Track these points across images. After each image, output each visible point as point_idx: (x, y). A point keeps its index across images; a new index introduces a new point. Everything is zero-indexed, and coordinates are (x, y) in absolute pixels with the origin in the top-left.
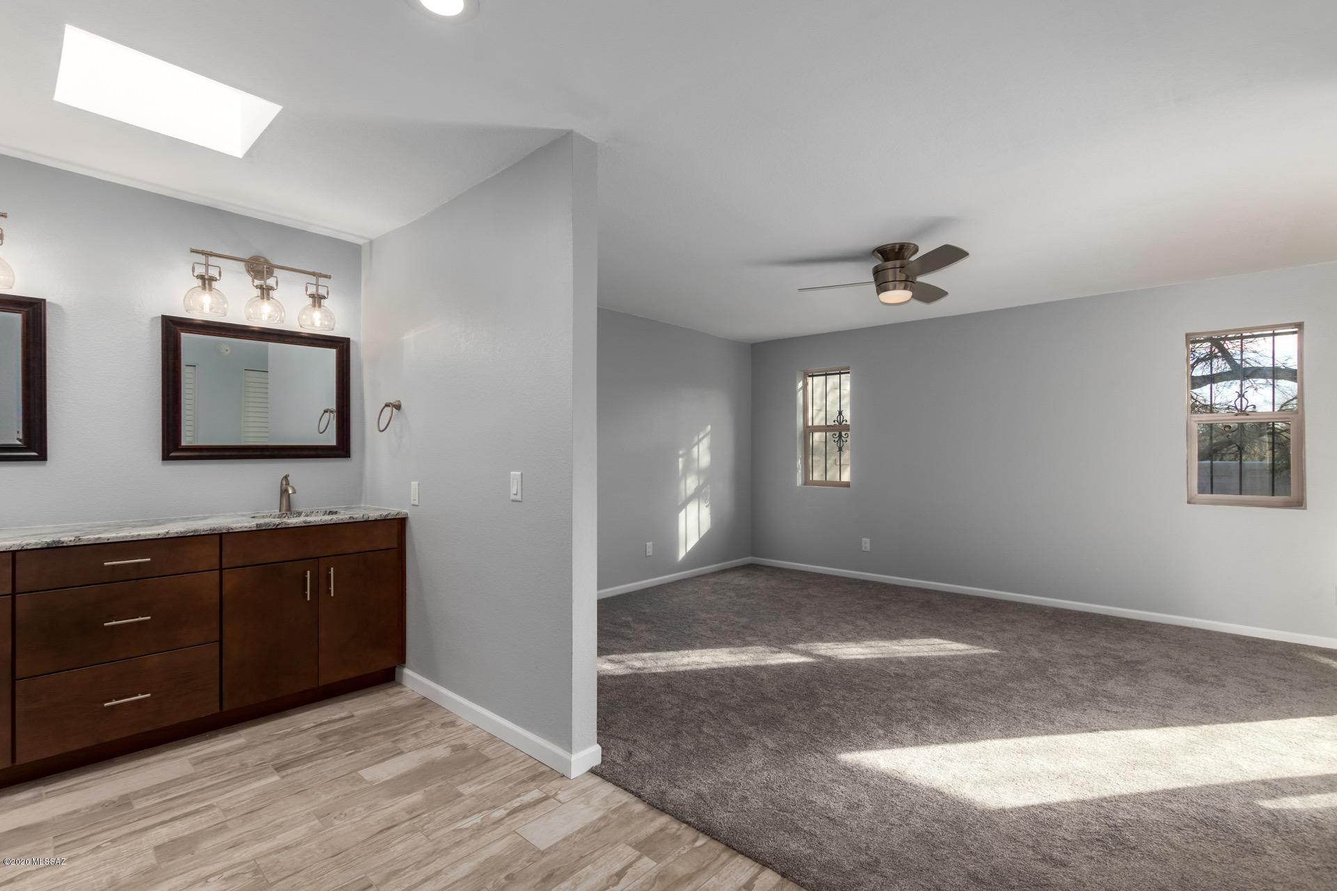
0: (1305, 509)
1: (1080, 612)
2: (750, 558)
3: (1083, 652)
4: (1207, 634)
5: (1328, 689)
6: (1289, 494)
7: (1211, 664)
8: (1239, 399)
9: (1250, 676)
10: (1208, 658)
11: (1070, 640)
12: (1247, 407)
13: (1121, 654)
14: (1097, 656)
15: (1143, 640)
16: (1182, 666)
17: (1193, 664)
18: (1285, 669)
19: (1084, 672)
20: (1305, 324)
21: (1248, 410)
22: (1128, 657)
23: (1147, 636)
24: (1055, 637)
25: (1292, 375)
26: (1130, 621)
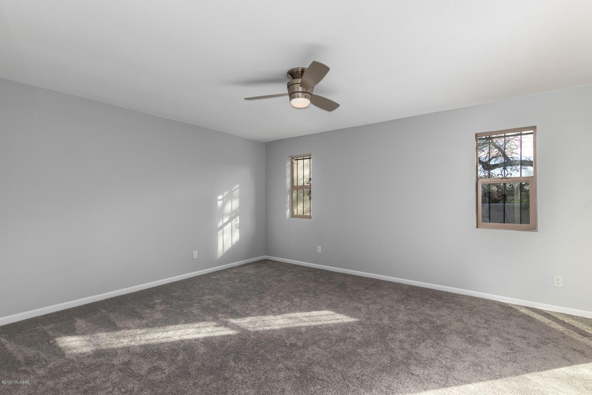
0: (537, 231)
1: (421, 288)
2: (265, 256)
3: (414, 319)
4: (486, 302)
5: (550, 345)
6: (529, 223)
7: (485, 326)
8: (503, 171)
9: (505, 336)
10: (483, 321)
11: (410, 309)
12: (507, 175)
13: (435, 320)
14: (421, 322)
15: (450, 307)
16: (467, 328)
17: (474, 326)
18: (525, 328)
19: (409, 336)
20: (537, 127)
21: (508, 176)
22: (438, 322)
23: (453, 305)
24: (402, 307)
25: (530, 163)
26: (447, 293)
